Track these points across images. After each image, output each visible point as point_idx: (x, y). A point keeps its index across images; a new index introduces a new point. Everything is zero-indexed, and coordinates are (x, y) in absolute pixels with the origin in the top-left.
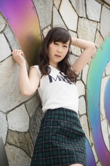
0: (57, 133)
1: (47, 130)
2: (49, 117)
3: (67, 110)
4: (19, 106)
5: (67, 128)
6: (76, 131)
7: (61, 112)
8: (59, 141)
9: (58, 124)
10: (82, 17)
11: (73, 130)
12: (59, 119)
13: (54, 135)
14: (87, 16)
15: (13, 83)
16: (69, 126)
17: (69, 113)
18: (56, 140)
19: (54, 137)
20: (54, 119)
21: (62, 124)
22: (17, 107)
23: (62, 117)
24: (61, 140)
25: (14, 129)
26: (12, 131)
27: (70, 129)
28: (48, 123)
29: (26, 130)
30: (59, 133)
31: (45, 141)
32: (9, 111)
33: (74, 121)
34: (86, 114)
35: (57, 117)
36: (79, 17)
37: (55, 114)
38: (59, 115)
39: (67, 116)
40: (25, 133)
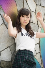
0: (23, 62)
1: (19, 61)
2: (20, 54)
3: (29, 51)
4: (6, 48)
5: (28, 60)
6: (32, 61)
7: (26, 52)
8: (24, 66)
9: (24, 58)
10: (38, 5)
11: (31, 61)
12: (25, 55)
13: (22, 63)
14: (40, 4)
15: (4, 37)
16: (29, 59)
17: (29, 53)
18: (23, 65)
19: (22, 64)
20: (22, 55)
21: (26, 58)
22: (5, 49)
23: (26, 54)
24: (25, 65)
25: (4, 60)
26: (3, 61)
27: (30, 60)
28: (19, 57)
29: (10, 60)
30: (24, 62)
31: (17, 66)
32: (2, 51)
33: (32, 56)
34: (40, 53)
35: (23, 54)
36: (36, 5)
37: (22, 53)
38: (25, 53)
39: (28, 54)
40: (10, 62)
